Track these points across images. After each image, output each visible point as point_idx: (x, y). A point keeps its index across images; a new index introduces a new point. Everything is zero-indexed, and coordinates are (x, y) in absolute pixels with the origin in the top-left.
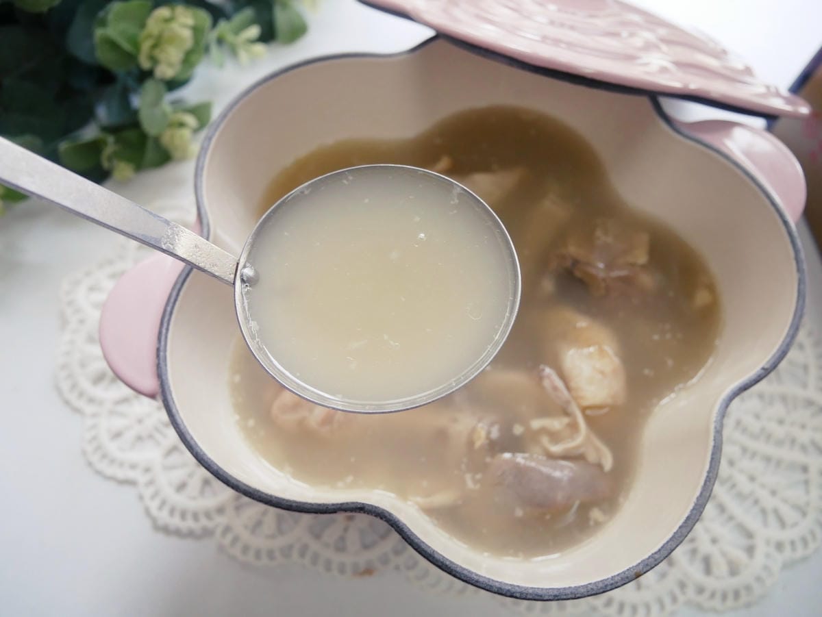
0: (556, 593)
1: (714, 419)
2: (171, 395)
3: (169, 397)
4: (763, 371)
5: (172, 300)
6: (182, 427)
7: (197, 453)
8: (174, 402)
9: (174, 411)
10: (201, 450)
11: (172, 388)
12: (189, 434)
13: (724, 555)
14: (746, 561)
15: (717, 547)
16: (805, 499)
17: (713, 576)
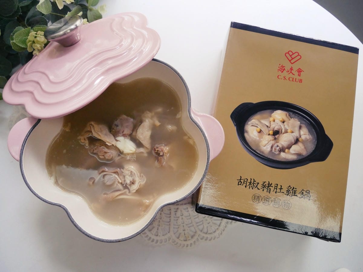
13: (185, 234)
14: (190, 238)
15: (184, 232)
16: (217, 227)
17: (179, 239)
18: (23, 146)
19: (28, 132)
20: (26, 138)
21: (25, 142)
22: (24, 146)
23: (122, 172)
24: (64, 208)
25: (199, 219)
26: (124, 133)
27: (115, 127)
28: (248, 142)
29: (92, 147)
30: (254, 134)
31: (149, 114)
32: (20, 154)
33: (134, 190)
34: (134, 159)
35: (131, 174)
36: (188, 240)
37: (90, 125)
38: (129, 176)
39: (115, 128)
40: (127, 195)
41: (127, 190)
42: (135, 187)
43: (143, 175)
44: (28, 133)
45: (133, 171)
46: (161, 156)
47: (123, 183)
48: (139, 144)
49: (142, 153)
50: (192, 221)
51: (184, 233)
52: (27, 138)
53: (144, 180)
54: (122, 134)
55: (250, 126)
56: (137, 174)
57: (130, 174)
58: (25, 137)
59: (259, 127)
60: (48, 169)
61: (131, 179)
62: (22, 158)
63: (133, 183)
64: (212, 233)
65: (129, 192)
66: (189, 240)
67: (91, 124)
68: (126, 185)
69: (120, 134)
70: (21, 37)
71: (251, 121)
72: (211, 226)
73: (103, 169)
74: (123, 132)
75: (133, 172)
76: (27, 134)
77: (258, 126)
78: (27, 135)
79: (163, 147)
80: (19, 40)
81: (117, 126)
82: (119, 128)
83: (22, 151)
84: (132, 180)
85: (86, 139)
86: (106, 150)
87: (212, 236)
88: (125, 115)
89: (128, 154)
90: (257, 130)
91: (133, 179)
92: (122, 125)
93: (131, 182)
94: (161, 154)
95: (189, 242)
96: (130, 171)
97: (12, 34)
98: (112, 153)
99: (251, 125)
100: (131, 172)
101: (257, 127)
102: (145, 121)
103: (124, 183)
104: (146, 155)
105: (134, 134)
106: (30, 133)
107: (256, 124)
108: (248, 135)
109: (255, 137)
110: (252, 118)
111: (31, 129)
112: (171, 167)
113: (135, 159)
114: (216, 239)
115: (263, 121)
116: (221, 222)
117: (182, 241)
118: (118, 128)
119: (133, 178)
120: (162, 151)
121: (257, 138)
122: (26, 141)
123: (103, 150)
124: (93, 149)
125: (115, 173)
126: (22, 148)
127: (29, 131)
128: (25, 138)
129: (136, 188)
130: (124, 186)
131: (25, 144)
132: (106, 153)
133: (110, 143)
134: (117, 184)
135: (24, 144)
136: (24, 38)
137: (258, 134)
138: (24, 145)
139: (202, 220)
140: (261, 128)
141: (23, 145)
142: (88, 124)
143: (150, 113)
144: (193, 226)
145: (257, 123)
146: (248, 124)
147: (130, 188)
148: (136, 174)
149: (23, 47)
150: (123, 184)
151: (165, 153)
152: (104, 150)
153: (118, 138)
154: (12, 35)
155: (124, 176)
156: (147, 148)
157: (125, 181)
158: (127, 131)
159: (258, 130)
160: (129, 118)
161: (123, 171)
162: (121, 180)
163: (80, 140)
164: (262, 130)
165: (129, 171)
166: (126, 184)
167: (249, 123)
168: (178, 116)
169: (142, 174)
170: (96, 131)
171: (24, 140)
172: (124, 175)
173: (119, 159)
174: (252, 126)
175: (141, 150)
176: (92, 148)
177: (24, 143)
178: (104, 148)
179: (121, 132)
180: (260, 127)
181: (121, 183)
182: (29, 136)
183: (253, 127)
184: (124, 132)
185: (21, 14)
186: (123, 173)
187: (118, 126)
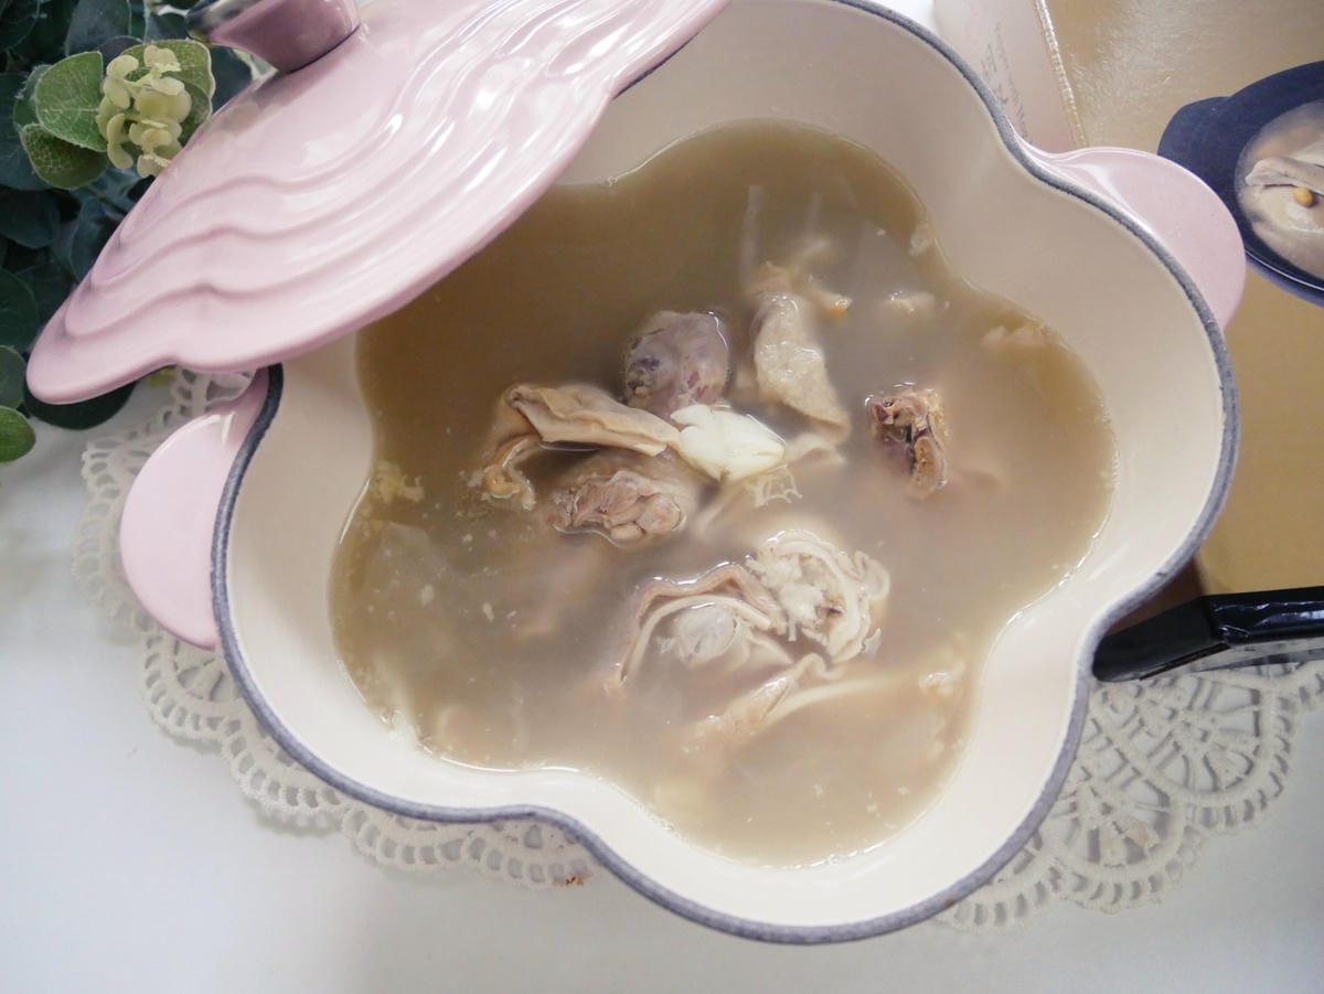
0: (827, 933)
1: (1078, 658)
2: (236, 646)
3: (234, 650)
4: (1158, 578)
5: (230, 494)
6: (256, 696)
7: (280, 736)
8: (241, 658)
9: (242, 672)
10: (286, 731)
11: (238, 636)
12: (267, 707)
13: (1120, 831)
14: (1154, 838)
15: (1110, 819)
16: (1253, 742)
17: (1102, 862)
18: (218, 556)
19: (230, 476)
20: (225, 509)
21: (226, 534)
22: (224, 555)
23: (754, 573)
24: (558, 817)
25: (1148, 733)
26: (701, 383)
27: (641, 372)
28: (1285, 255)
29: (558, 501)
30: (1293, 215)
31: (782, 275)
32: (215, 599)
33: (850, 643)
34: (789, 495)
35: (805, 571)
36: (1147, 852)
37: (510, 403)
38: (799, 581)
39: (646, 377)
40: (825, 682)
41: (811, 659)
42: (853, 628)
43: (867, 558)
44: (227, 484)
45: (808, 549)
46: (922, 433)
47: (781, 626)
48: (788, 420)
49: (816, 455)
50: (1122, 755)
51: (1114, 823)
52: (231, 507)
53: (880, 583)
54: (691, 391)
55: (1257, 189)
56: (836, 561)
57: (798, 573)
58: (216, 508)
59: (1302, 185)
60: (360, 681)
61: (815, 593)
62: (229, 621)
63: (832, 612)
64: (1240, 779)
65: (829, 663)
66: (1153, 849)
67: (519, 398)
68: (800, 635)
69: (683, 392)
70: (67, 106)
71: (1254, 170)
72: (1223, 748)
73: (656, 592)
74: (694, 378)
75: (810, 557)
76: (226, 489)
77: (1295, 183)
78: (224, 495)
79: (913, 394)
80: (58, 118)
81: (652, 364)
82: (667, 366)
83: (218, 582)
84: (820, 599)
85: (517, 475)
86: (641, 484)
87: (1249, 791)
88: (667, 309)
89: (753, 479)
90: (1298, 201)
91: (825, 593)
92: (675, 352)
93: (817, 608)
94: (920, 424)
95: (1155, 865)
96: (795, 560)
97: (20, 96)
98: (673, 499)
99: (1262, 184)
100: (802, 558)
101: (1291, 185)
102: (774, 307)
103: (788, 629)
104: (838, 460)
105: (742, 380)
106: (241, 477)
107: (1281, 175)
108: (1273, 229)
109: (1306, 231)
110: (1250, 158)
111: (237, 457)
112: (983, 482)
113: (794, 491)
114: (1270, 804)
115: (1302, 157)
116: (1257, 716)
117: (1120, 865)
118: (660, 369)
119: (825, 587)
120: (919, 407)
121: (1314, 231)
122: (227, 527)
123: (630, 490)
124: (569, 508)
125: (719, 590)
126: (214, 565)
127: (234, 466)
128: (220, 512)
129: (860, 631)
130: (792, 638)
131: (225, 542)
132: (644, 499)
133: (654, 442)
134: (753, 646)
135: (220, 546)
136: (80, 110)
137: (1311, 211)
138: (225, 547)
139: (1170, 734)
140: (1311, 188)
141: (214, 548)
142: (502, 403)
143: (778, 269)
144: (1137, 773)
145: (1282, 170)
146: (1247, 185)
147: (824, 643)
148: (830, 563)
149: (82, 146)
150: (782, 631)
151: (932, 418)
152: (630, 485)
153: (681, 415)
154: (20, 102)
155: (774, 594)
156: (827, 425)
157: (786, 615)
158: (711, 372)
159: (1302, 194)
160: (693, 316)
161: (763, 570)
162: (765, 613)
163: (484, 487)
164: (1318, 191)
165: (788, 557)
166: (799, 627)
167: (1248, 178)
168: (918, 245)
169: (859, 555)
170: (561, 415)
171: (217, 523)
172: (772, 584)
173: (715, 520)
174: (1267, 186)
175: (810, 442)
176: (563, 506)
177: (221, 535)
178: (627, 480)
179: (686, 385)
180: (1306, 182)
181: (772, 634)
182: (236, 493)
183: (1275, 190)
184: (698, 379)
185: (44, 16)
186: (759, 577)
187: (655, 363)
